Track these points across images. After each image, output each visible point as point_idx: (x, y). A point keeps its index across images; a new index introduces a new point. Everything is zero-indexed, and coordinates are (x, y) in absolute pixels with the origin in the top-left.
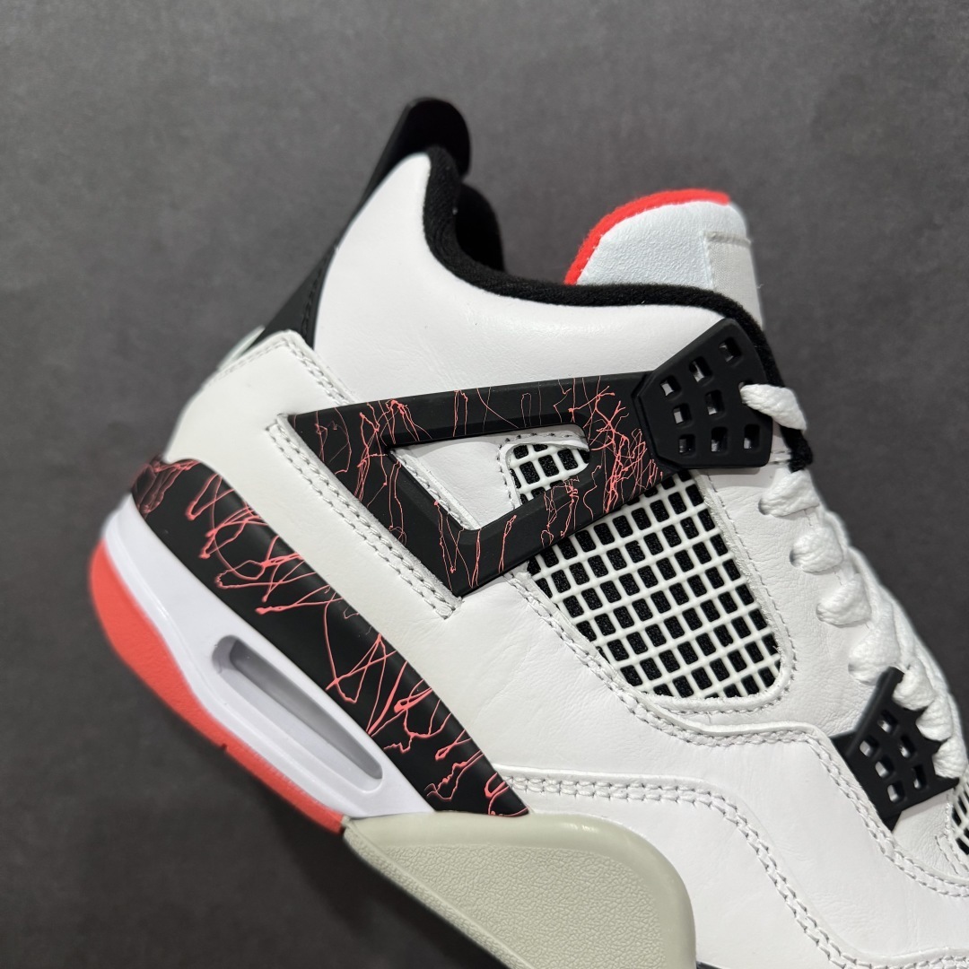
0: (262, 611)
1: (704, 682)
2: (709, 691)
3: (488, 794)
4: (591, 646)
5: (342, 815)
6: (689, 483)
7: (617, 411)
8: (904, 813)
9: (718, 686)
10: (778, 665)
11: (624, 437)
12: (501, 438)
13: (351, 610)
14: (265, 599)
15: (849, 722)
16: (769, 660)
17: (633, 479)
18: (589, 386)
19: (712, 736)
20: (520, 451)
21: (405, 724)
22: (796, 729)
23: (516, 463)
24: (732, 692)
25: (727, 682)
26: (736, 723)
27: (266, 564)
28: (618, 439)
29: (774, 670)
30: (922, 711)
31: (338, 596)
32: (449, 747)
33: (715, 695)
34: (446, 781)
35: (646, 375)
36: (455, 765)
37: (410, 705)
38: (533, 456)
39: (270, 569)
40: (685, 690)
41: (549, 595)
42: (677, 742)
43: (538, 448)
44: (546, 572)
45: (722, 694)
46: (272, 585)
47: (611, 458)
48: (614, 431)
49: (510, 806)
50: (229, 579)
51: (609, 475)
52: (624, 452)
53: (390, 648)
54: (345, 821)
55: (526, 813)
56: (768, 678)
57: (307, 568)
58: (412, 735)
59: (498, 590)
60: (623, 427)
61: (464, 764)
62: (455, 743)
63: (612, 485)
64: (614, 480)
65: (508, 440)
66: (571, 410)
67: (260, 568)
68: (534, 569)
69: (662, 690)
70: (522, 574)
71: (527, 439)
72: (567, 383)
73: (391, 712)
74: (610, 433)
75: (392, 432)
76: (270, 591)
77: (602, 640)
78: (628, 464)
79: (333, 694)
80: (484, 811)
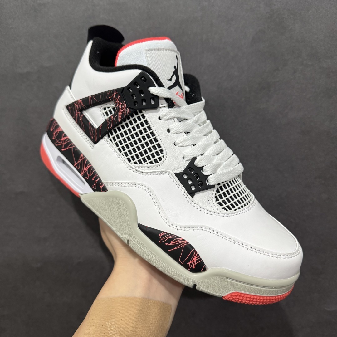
0: (63, 150)
1: (145, 161)
2: (146, 163)
3: (101, 187)
4: (120, 154)
5: (79, 193)
6: (142, 114)
7: (119, 97)
8: (196, 193)
9: (148, 161)
10: (163, 156)
11: (121, 103)
12: (100, 106)
13: (77, 148)
14: (63, 147)
15: (181, 170)
16: (161, 155)
17: (124, 113)
18: (112, 91)
19: (145, 173)
20: (105, 109)
21: (87, 173)
22: (165, 171)
23: (104, 111)
24: (151, 163)
25: (150, 161)
26: (151, 170)
27: (62, 139)
28: (120, 104)
29: (162, 157)
30: (202, 167)
31: (75, 146)
32: (94, 177)
33: (147, 164)
34: (94, 185)
35: (124, 88)
36: (95, 181)
37: (88, 168)
38: (107, 110)
39: (63, 140)
40: (141, 163)
41: (112, 142)
42: (138, 174)
43: (108, 108)
44: (111, 137)
45: (149, 163)
46: (64, 144)
47: (119, 109)
48: (119, 102)
49: (104, 189)
50: (58, 143)
51: (119, 113)
52: (121, 107)
53: (84, 156)
54: (80, 195)
55: (107, 191)
56: (160, 159)
57: (69, 140)
58: (89, 175)
59: (102, 141)
60: (121, 101)
61: (97, 180)
62: (95, 176)
63: (120, 115)
64: (120, 113)
65: (102, 106)
66: (110, 98)
67: (61, 140)
68: (109, 136)
69: (136, 163)
70: (106, 137)
71: (105, 106)
72: (108, 91)
73: (85, 171)
74: (118, 102)
75: (80, 107)
76: (64, 145)
77: (123, 152)
78: (123, 110)
79: (75, 167)
80: (101, 191)
